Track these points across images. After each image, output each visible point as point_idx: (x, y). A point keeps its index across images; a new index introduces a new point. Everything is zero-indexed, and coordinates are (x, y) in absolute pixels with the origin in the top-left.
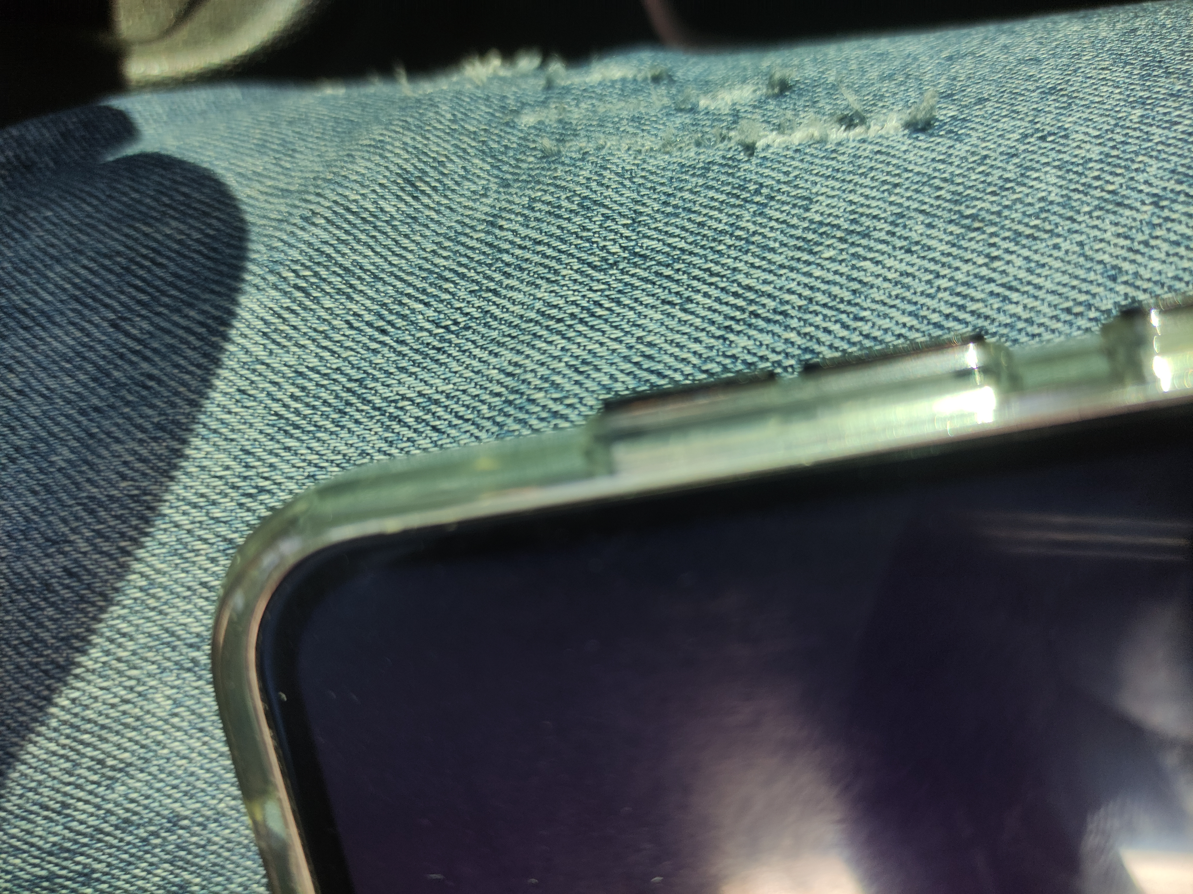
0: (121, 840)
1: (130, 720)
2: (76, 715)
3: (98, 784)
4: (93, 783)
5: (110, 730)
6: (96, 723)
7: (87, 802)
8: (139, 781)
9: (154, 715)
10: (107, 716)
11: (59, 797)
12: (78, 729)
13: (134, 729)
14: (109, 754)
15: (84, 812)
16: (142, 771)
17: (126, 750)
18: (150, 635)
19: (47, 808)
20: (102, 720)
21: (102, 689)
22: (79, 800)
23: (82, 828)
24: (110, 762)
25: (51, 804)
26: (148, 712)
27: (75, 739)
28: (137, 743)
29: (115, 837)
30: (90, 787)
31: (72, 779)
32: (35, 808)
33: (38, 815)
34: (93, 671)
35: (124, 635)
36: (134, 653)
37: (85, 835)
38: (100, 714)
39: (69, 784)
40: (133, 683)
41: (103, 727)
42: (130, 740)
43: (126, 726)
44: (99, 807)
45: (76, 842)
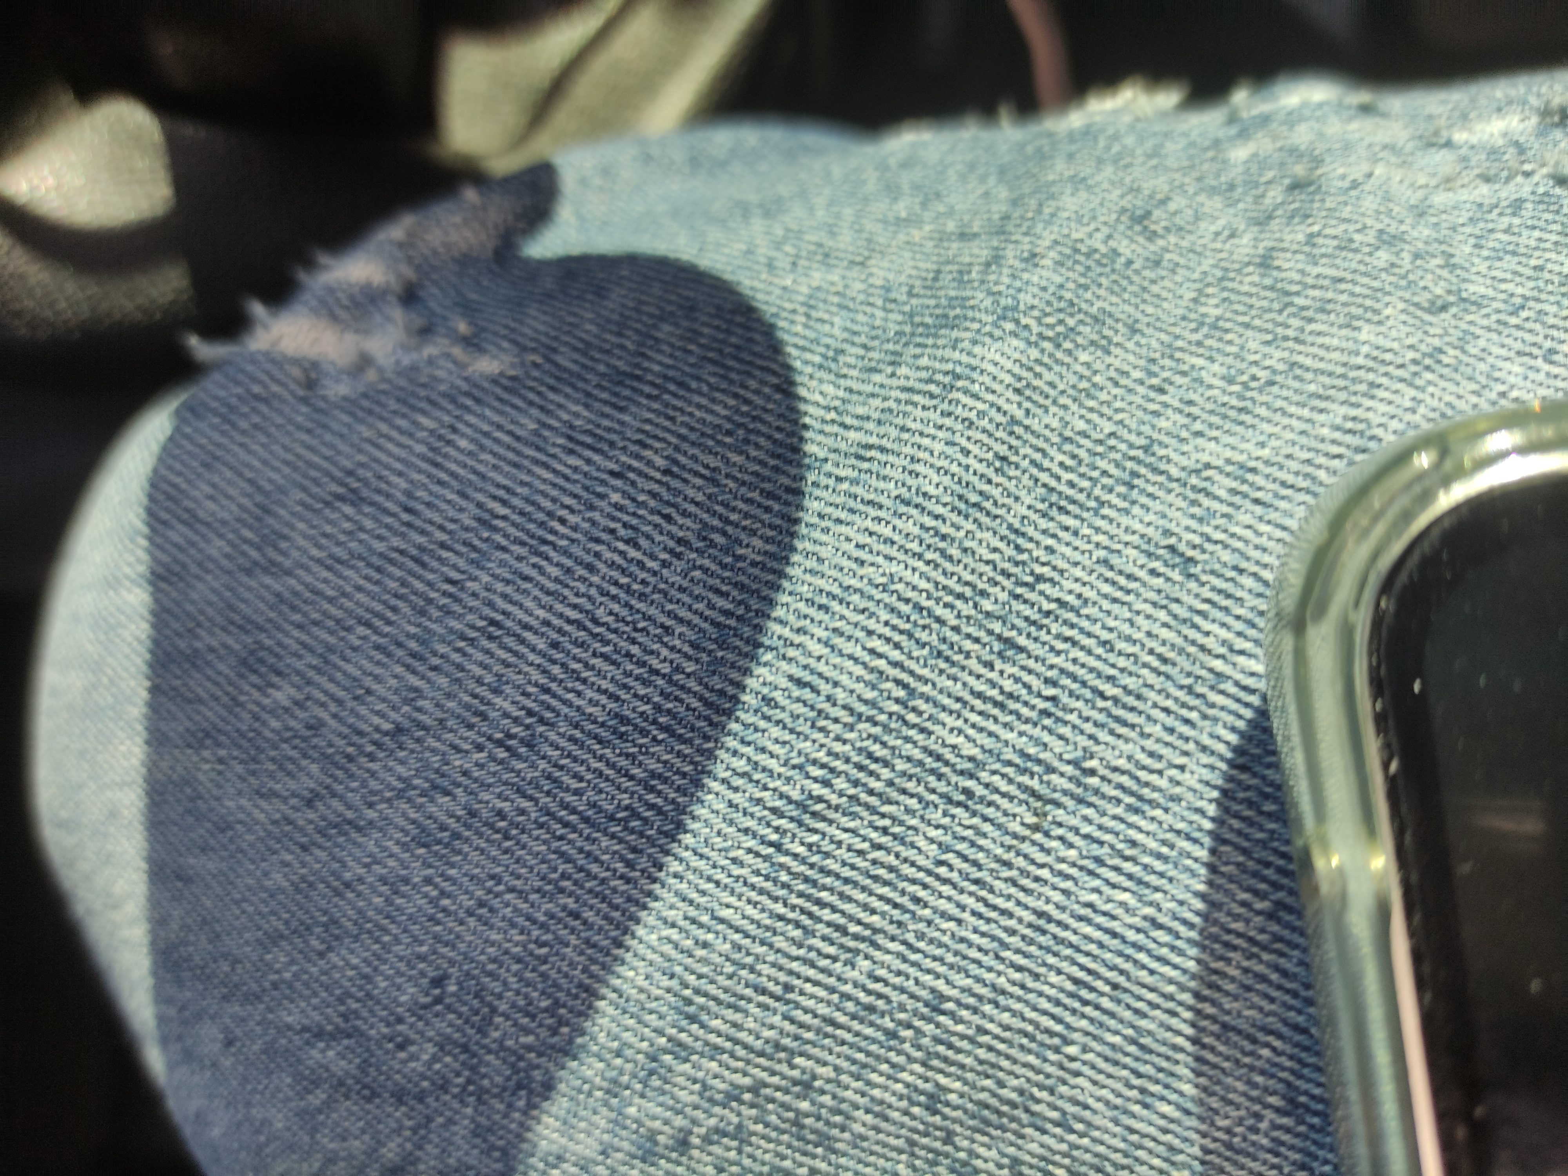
0: (857, 1034)
1: (882, 872)
2: (812, 866)
3: (835, 959)
4: (827, 956)
5: (855, 884)
6: (837, 876)
7: (816, 983)
8: (888, 952)
9: (913, 864)
10: (853, 867)
11: (782, 977)
12: (814, 883)
13: (886, 883)
14: (851, 918)
15: (812, 996)
16: (893, 939)
17: (873, 912)
18: (909, 759)
19: (764, 992)
20: (846, 872)
21: (846, 830)
22: (808, 980)
23: (807, 1019)
24: (853, 928)
25: (771, 986)
26: (906, 860)
27: (809, 898)
28: (888, 901)
29: (849, 1030)
30: (824, 963)
31: (802, 952)
32: (749, 992)
33: (750, 1000)
34: (837, 808)
35: (876, 760)
36: (890, 783)
37: (809, 1028)
38: (844, 864)
39: (797, 959)
40: (887, 822)
41: (847, 881)
42: (881, 898)
43: (876, 878)
44: (832, 990)
45: (796, 1038)
